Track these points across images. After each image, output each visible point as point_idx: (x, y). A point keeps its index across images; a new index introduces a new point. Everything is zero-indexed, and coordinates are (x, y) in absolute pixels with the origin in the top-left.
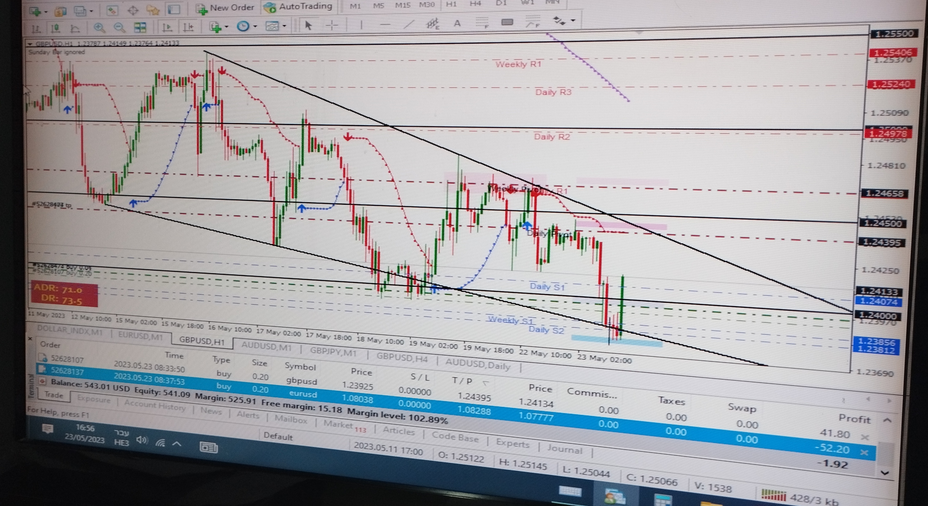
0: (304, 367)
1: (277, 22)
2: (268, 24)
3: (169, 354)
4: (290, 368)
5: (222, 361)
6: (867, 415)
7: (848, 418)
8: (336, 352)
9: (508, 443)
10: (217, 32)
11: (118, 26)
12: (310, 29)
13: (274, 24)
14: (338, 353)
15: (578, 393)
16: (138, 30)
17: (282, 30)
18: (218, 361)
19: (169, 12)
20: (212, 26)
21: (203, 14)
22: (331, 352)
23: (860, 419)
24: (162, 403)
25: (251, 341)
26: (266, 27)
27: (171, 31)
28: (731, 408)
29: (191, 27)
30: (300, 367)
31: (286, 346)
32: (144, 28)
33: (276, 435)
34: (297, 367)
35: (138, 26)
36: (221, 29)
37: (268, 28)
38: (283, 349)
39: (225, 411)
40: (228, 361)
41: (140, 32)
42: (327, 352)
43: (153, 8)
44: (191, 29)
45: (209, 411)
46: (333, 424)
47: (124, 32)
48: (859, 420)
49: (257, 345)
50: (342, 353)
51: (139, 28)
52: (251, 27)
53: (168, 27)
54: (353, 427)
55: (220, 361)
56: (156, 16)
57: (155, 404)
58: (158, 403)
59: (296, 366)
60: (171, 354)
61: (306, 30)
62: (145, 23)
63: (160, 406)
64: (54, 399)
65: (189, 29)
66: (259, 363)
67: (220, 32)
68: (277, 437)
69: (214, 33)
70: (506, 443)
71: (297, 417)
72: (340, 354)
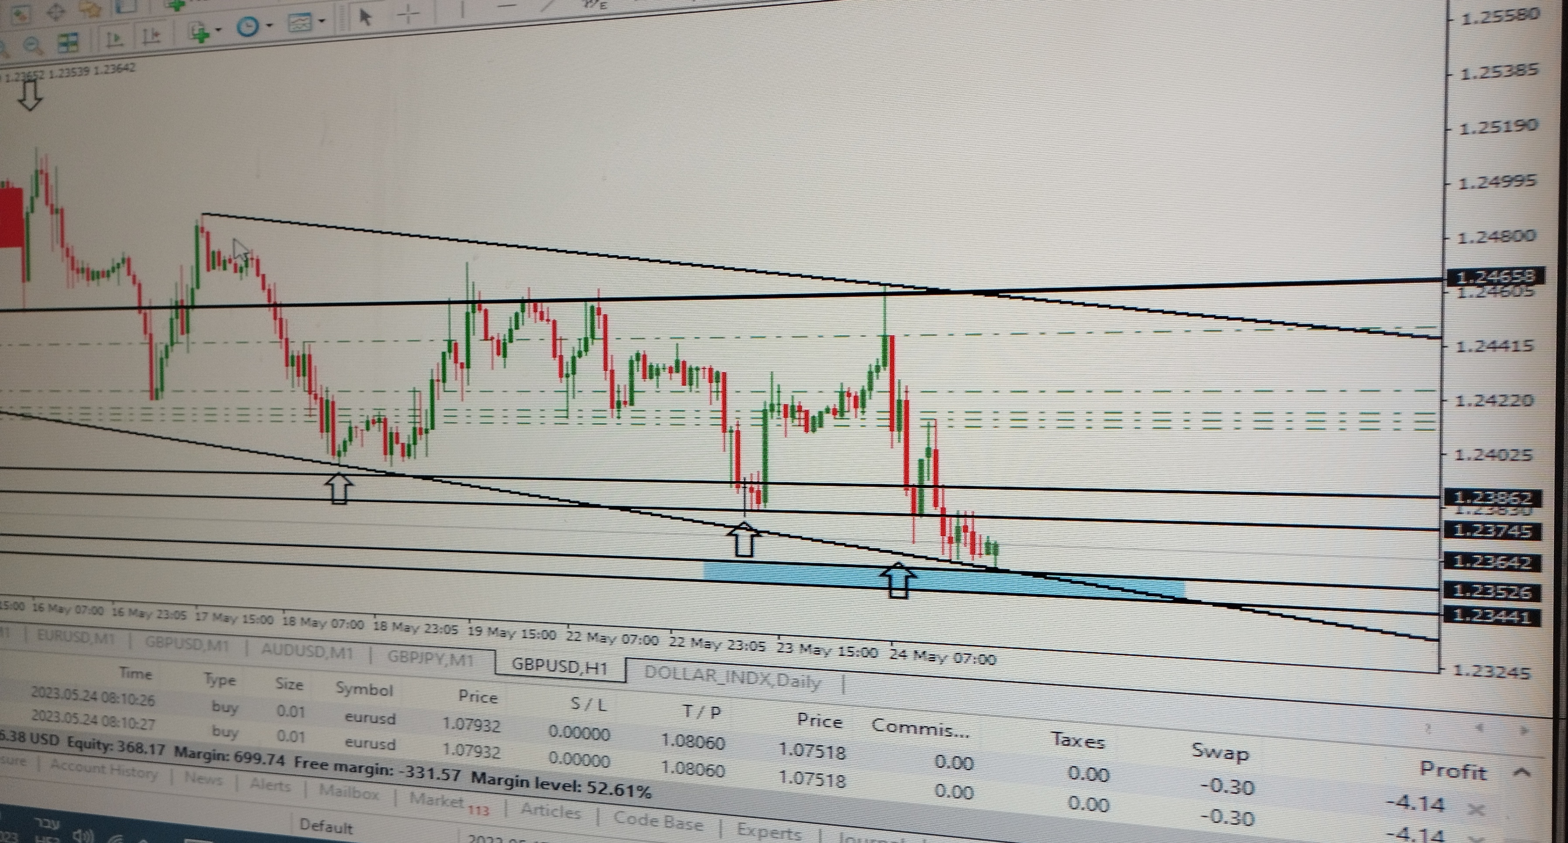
0: (372, 690)
1: (309, 14)
2: (293, 19)
4: (345, 693)
5: (222, 682)
6: (1479, 762)
7: (1440, 769)
8: (435, 660)
10: (202, 41)
11: (32, 44)
12: (368, 24)
13: (303, 18)
14: (440, 659)
15: (892, 728)
16: (64, 49)
17: (320, 30)
18: (214, 683)
19: (118, 11)
20: (193, 30)
21: (177, 10)
22: (427, 660)
23: (1465, 770)
24: (116, 763)
25: (278, 642)
26: (289, 25)
27: (122, 45)
29: (156, 34)
30: (364, 690)
31: (343, 649)
32: (75, 43)
33: (322, 825)
34: (358, 690)
35: (64, 40)
36: (207, 35)
37: (292, 27)
38: (338, 656)
39: (228, 777)
40: (232, 681)
41: (67, 52)
42: (419, 660)
43: (89, 6)
44: (156, 39)
47: (41, 53)
49: (289, 650)
50: (446, 660)
51: (65, 44)
52: (263, 26)
53: (117, 38)
54: (464, 804)
55: (217, 683)
56: (95, 19)
57: (103, 767)
58: (107, 763)
59: (356, 688)
60: (131, 670)
61: (361, 27)
62: (76, 34)
65: (153, 38)
66: (289, 685)
67: (208, 42)
68: (325, 827)
69: (196, 43)
71: (361, 787)
72: (444, 662)
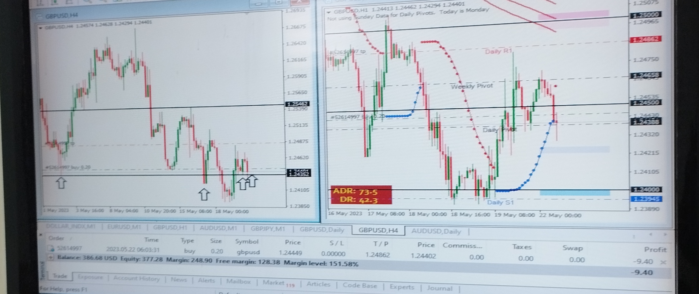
3: (147, 239)
9: (399, 287)
28: (565, 249)
45: (177, 280)
46: (270, 283)
48: (658, 250)
63: (140, 278)
64: (60, 279)
70: (397, 287)
